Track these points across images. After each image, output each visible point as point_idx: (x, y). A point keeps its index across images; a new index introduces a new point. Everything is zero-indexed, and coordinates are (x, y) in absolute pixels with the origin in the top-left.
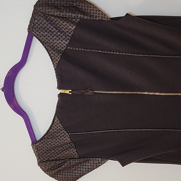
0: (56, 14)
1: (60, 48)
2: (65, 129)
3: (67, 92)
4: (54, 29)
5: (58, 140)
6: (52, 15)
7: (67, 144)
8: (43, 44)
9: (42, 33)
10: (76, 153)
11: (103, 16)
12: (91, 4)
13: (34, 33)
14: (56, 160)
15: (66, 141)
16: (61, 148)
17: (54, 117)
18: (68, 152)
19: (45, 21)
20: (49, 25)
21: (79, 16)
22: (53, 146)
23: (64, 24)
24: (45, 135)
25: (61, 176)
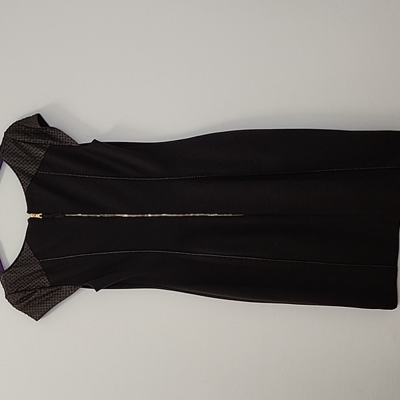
0: (26, 140)
1: (31, 172)
2: (36, 255)
3: (38, 216)
4: (24, 155)
5: (28, 268)
6: (22, 141)
7: (38, 271)
8: (13, 169)
9: (12, 158)
10: (47, 280)
11: (72, 141)
12: (60, 131)
13: (4, 158)
14: (26, 290)
15: (37, 268)
16: (31, 277)
17: (24, 243)
18: (38, 280)
19: (15, 147)
20: (20, 151)
21: (49, 141)
22: (23, 274)
23: (34, 149)
24: (13, 263)
25: (31, 308)
